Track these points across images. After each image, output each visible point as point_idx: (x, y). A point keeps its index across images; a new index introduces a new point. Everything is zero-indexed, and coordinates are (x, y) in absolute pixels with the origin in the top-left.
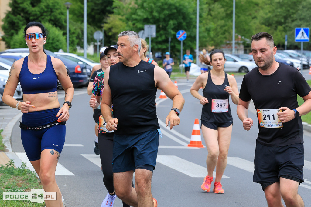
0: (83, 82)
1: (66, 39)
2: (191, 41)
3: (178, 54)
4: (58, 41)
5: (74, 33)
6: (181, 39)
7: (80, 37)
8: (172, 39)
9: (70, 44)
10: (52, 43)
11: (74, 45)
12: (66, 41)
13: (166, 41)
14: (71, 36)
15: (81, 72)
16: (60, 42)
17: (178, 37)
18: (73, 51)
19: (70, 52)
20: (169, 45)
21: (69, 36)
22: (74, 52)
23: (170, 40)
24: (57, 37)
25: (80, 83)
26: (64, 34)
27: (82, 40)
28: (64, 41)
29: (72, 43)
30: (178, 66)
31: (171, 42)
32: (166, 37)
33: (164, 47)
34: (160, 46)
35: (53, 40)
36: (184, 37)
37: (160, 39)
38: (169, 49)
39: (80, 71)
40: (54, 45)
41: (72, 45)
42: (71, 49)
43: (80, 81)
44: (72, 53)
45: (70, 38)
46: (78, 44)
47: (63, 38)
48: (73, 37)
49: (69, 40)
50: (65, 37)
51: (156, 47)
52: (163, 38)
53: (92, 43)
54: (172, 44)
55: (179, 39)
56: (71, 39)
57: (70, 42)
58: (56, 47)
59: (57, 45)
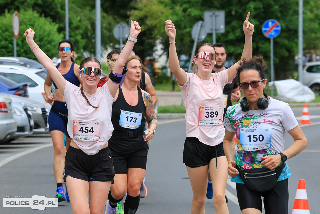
2: (288, 39)
4: (50, 42)
5: (77, 28)
6: (272, 36)
7: (89, 34)
14: (73, 34)
17: (265, 31)
21: (70, 32)
24: (49, 35)
26: (61, 30)
27: (93, 41)
36: (276, 31)
37: (231, 37)
46: (85, 49)
47: (58, 37)
48: (76, 35)
50: (62, 35)
53: (111, 44)
55: (267, 35)
56: (73, 39)
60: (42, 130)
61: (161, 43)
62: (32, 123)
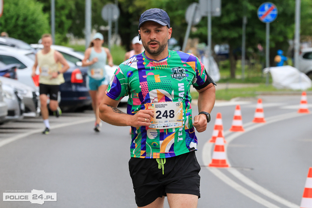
0: (87, 100)
1: (50, 19)
2: (285, 24)
3: (260, 47)
4: (34, 22)
5: (63, 8)
6: (267, 20)
8: (249, 20)
9: (56, 29)
10: (24, 27)
11: (63, 30)
12: (50, 23)
13: (238, 24)
14: (58, 14)
15: (81, 82)
16: (38, 23)
17: (262, 15)
18: (61, 41)
20: (243, 31)
21: (56, 12)
22: (63, 43)
23: (245, 21)
25: (81, 101)
26: (47, 9)
27: (77, 22)
28: (46, 22)
29: (60, 27)
30: (262, 70)
31: (248, 25)
32: (237, 15)
33: (234, 34)
34: (225, 33)
35: (25, 19)
36: (272, 15)
37: (226, 20)
40: (27, 30)
41: (60, 30)
42: (59, 38)
43: (81, 98)
45: (56, 17)
46: (70, 30)
47: (43, 18)
48: (62, 15)
49: (56, 21)
50: (46, 16)
51: (219, 35)
52: (233, 17)
54: (250, 30)
55: (263, 19)
57: (57, 25)
58: (30, 34)
59: (33, 31)
60: (32, 114)
62: (23, 107)
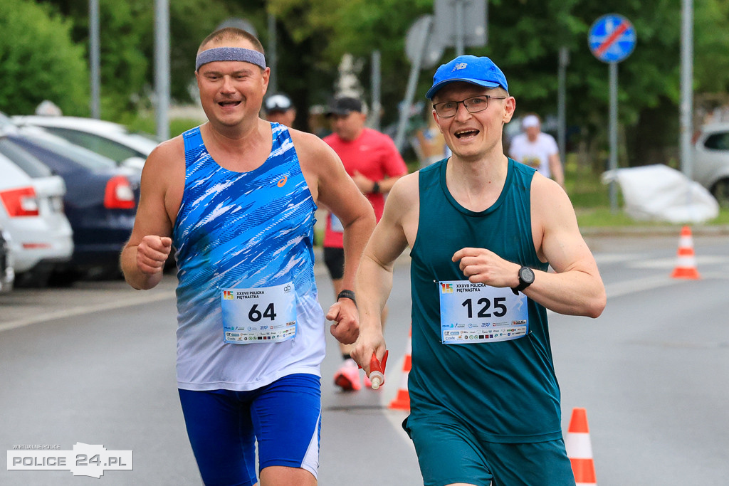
1: (87, 56)
2: (661, 67)
4: (47, 66)
5: (126, 29)
6: (612, 56)
8: (572, 56)
9: (104, 80)
10: (20, 76)
11: (127, 82)
12: (89, 66)
13: (547, 65)
14: (113, 44)
15: (130, 206)
16: (57, 69)
17: (598, 45)
18: (121, 110)
19: (103, 118)
20: (560, 82)
22: (126, 115)
23: (564, 58)
24: (45, 48)
26: (79, 35)
28: (81, 65)
31: (570, 69)
32: (544, 44)
33: (538, 91)
35: (24, 59)
36: (624, 45)
38: (562, 100)
39: (126, 202)
40: (28, 84)
41: (120, 83)
44: (114, 119)
45: (104, 50)
47: (70, 54)
48: (122, 47)
49: (103, 63)
50: (79, 50)
52: (535, 50)
54: (575, 79)
55: (601, 55)
56: (113, 58)
57: (110, 70)
61: (352, 72)
